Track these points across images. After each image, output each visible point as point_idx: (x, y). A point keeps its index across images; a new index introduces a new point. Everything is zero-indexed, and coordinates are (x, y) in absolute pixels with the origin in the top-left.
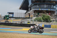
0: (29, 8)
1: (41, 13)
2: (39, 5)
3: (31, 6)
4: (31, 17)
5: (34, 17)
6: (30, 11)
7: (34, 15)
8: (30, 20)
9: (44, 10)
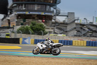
0: (9, 11)
1: (30, 20)
2: (25, 6)
3: (12, 7)
4: (11, 26)
5: (17, 25)
6: (10, 16)
7: (17, 22)
8: (10, 32)
9: (34, 15)
